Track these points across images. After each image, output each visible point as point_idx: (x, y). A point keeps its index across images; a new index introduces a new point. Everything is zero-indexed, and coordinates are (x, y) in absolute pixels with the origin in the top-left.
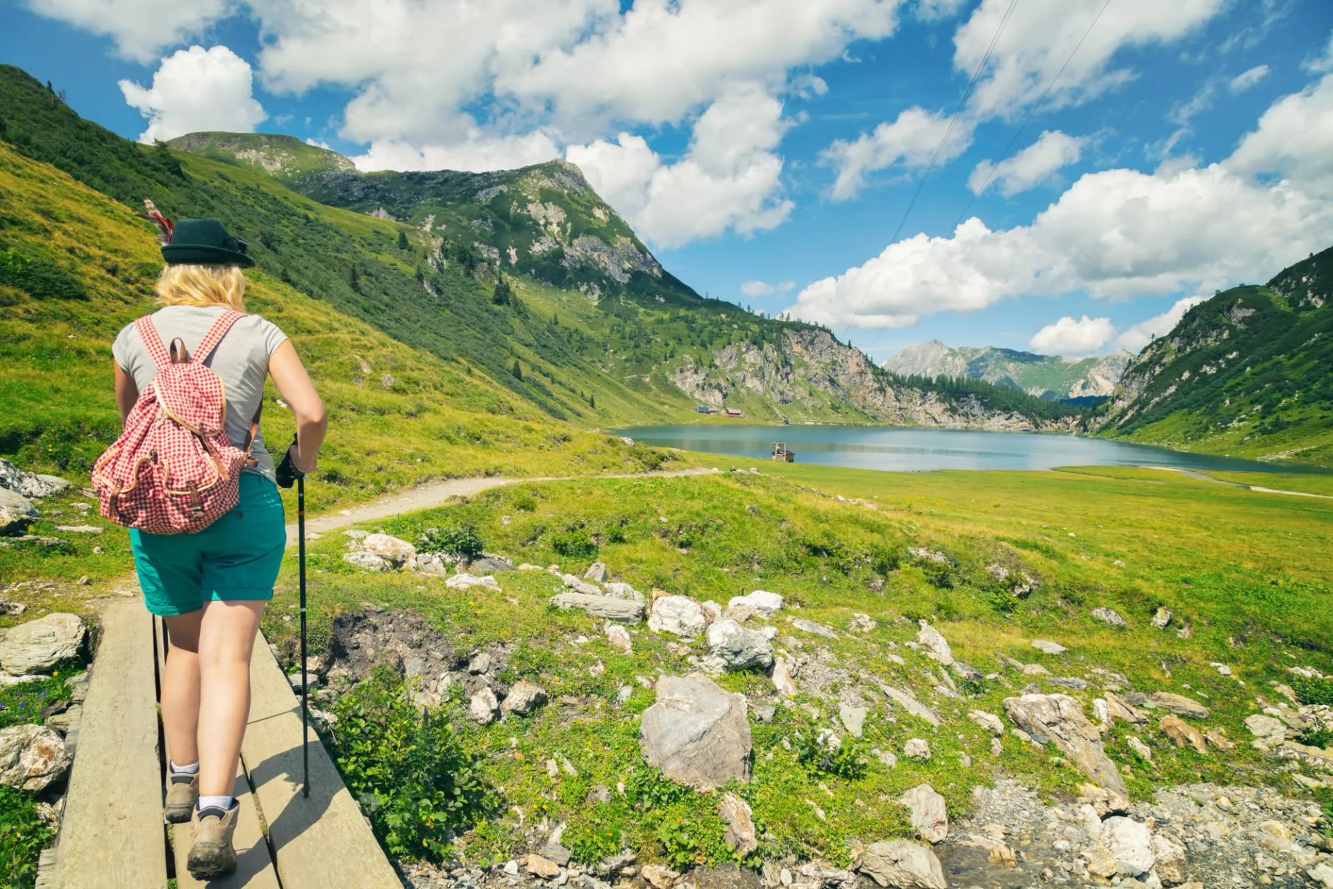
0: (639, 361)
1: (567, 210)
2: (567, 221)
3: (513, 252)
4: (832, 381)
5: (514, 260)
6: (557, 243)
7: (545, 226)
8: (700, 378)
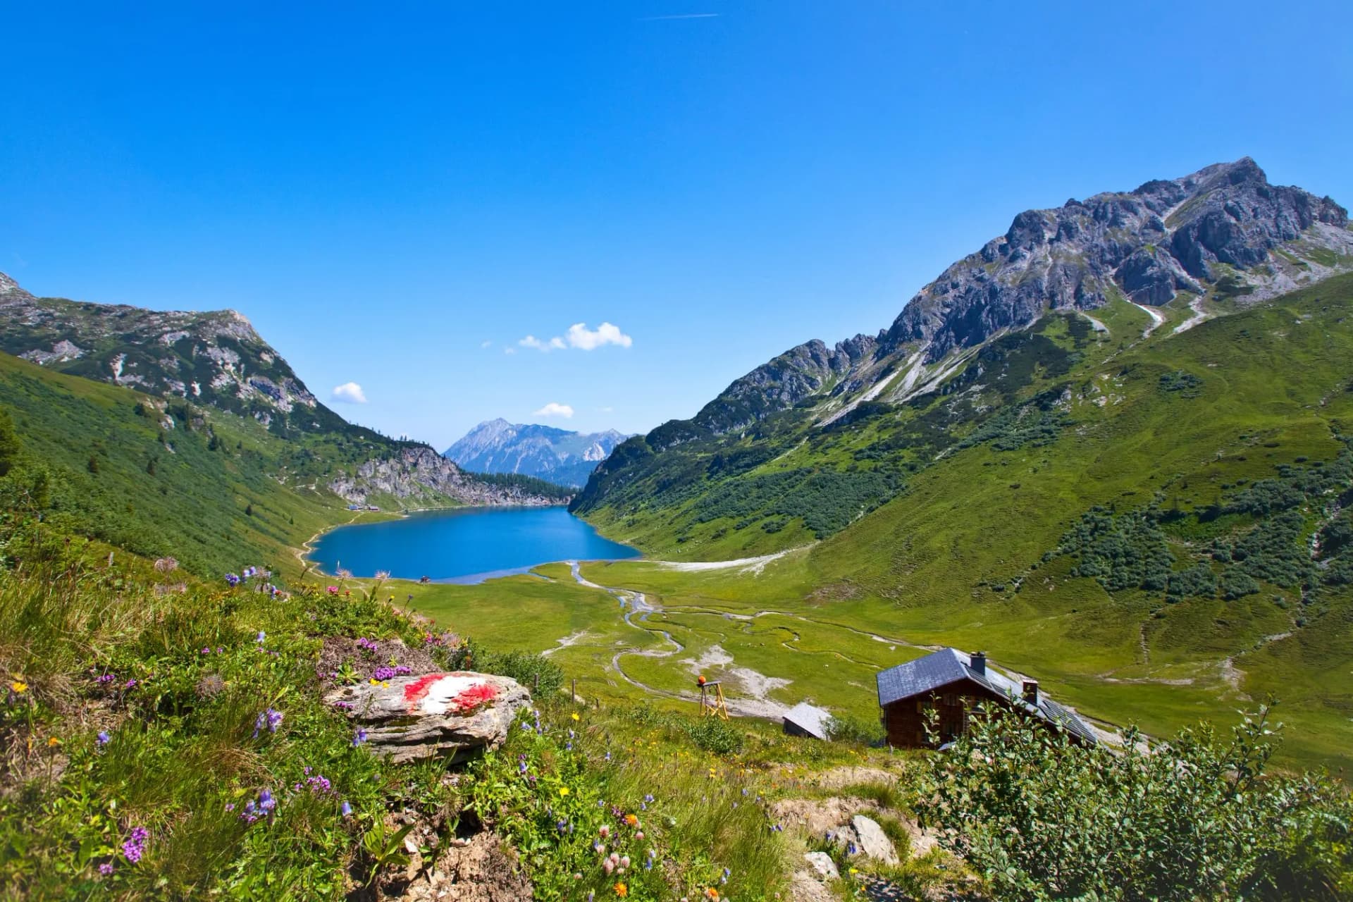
0: (306, 475)
1: (241, 353)
2: (241, 362)
3: (197, 386)
4: (434, 480)
5: (198, 392)
6: (234, 380)
7: (223, 365)
8: (351, 485)
